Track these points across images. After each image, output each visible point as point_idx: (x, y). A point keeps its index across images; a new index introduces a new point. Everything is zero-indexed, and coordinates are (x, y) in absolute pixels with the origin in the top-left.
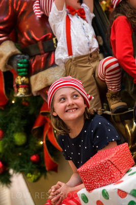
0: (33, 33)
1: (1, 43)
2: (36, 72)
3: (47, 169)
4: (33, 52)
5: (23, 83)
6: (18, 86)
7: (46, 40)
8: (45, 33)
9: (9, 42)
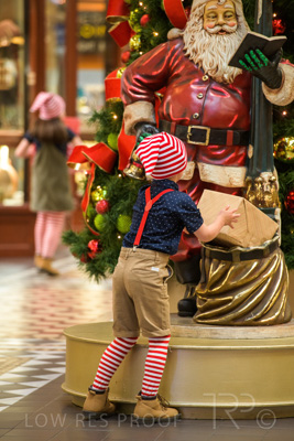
0: (171, 108)
1: (134, 100)
6: (132, 162)
7: (182, 123)
8: (184, 115)
9: (146, 102)
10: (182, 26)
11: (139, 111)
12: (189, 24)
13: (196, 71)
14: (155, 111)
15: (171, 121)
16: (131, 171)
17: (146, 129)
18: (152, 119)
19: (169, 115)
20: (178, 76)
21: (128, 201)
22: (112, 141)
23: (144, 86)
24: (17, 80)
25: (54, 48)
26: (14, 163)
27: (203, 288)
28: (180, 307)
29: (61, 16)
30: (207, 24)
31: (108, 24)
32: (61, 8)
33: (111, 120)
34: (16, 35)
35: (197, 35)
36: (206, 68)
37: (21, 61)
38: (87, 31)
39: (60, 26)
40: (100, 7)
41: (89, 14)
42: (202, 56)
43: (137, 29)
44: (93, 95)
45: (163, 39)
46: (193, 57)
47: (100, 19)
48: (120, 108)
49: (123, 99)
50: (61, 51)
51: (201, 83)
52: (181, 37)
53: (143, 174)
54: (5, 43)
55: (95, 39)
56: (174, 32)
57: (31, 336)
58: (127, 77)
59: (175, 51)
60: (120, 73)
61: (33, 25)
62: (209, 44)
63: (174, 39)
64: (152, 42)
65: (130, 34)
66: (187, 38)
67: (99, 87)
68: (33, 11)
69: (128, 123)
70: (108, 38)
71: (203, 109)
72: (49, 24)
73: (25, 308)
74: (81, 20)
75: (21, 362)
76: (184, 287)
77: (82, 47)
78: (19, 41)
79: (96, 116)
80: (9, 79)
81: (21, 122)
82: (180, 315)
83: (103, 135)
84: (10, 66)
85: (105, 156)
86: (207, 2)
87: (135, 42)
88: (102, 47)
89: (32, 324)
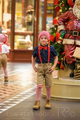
0: (69, 27)
1: (60, 25)
2: (65, 38)
3: (61, 68)
4: (68, 32)
5: (61, 40)
6: (59, 40)
7: (72, 31)
8: (72, 28)
9: (63, 25)
10: (72, 7)
11: (61, 27)
12: (74, 6)
13: (75, 18)
14: (65, 27)
15: (69, 30)
16: (59, 42)
17: (63, 32)
18: (64, 29)
19: (68, 28)
20: (71, 19)
21: (58, 49)
22: (54, 34)
23: (63, 21)
24: (32, 19)
25: (41, 12)
26: (31, 40)
27: (76, 70)
28: (70, 75)
29: (43, 4)
30: (78, 7)
31: (54, 6)
32: (43, 2)
33: (54, 29)
34: (32, 9)
35: (76, 9)
36: (78, 17)
37: (33, 15)
38: (49, 8)
39: (43, 7)
40: (53, 2)
41: (50, 4)
42: (77, 14)
43: (61, 8)
44: (50, 23)
45: (68, 10)
46: (75, 14)
47: (52, 5)
48: (56, 27)
49: (58, 24)
50: (43, 13)
51: (77, 21)
52: (72, 10)
53: (62, 43)
54: (29, 11)
55: (51, 10)
56: (70, 8)
57: (34, 81)
58: (59, 19)
59: (70, 13)
60: (57, 18)
61: (36, 7)
62: (79, 11)
63: (70, 10)
64: (65, 11)
65: (60, 8)
66: (73, 10)
67: (52, 21)
68: (36, 3)
69: (58, 30)
70: (54, 10)
71: (77, 27)
72: (40, 6)
73: (33, 74)
74: (48, 5)
75: (32, 87)
76: (71, 70)
77: (48, 12)
78: (33, 10)
79: (51, 28)
80: (30, 19)
81: (33, 29)
82: (70, 77)
83: (52, 33)
84: (30, 16)
85: (53, 38)
86: (79, 1)
87: (61, 11)
88: (53, 12)
89: (34, 78)
